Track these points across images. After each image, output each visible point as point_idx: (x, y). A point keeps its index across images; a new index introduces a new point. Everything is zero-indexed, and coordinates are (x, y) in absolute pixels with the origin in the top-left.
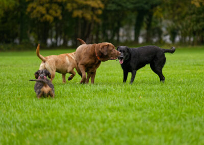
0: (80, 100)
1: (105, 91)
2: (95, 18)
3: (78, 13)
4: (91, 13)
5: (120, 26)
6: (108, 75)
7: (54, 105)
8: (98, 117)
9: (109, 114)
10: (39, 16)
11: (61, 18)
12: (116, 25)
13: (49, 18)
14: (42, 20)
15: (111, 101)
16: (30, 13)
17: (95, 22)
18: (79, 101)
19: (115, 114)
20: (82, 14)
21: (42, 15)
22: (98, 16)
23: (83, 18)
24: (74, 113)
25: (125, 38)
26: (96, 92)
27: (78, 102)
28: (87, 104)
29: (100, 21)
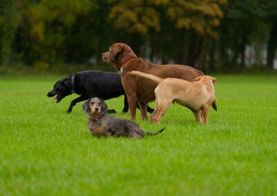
0: (192, 144)
1: (227, 133)
2: (209, 30)
3: (184, 23)
4: (204, 22)
5: (246, 42)
6: (230, 110)
7: (152, 149)
8: (219, 168)
9: (235, 164)
10: (127, 24)
11: (158, 28)
12: (240, 41)
13: (141, 28)
14: (130, 31)
15: (237, 146)
16: (113, 20)
17: (208, 36)
18: (189, 145)
19: (244, 164)
20: (190, 25)
21: (132, 24)
22: (214, 28)
23: (192, 30)
24: (183, 160)
25: (253, 61)
26: (215, 133)
27: (188, 147)
28: (202, 149)
29: (216, 35)
